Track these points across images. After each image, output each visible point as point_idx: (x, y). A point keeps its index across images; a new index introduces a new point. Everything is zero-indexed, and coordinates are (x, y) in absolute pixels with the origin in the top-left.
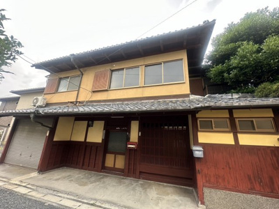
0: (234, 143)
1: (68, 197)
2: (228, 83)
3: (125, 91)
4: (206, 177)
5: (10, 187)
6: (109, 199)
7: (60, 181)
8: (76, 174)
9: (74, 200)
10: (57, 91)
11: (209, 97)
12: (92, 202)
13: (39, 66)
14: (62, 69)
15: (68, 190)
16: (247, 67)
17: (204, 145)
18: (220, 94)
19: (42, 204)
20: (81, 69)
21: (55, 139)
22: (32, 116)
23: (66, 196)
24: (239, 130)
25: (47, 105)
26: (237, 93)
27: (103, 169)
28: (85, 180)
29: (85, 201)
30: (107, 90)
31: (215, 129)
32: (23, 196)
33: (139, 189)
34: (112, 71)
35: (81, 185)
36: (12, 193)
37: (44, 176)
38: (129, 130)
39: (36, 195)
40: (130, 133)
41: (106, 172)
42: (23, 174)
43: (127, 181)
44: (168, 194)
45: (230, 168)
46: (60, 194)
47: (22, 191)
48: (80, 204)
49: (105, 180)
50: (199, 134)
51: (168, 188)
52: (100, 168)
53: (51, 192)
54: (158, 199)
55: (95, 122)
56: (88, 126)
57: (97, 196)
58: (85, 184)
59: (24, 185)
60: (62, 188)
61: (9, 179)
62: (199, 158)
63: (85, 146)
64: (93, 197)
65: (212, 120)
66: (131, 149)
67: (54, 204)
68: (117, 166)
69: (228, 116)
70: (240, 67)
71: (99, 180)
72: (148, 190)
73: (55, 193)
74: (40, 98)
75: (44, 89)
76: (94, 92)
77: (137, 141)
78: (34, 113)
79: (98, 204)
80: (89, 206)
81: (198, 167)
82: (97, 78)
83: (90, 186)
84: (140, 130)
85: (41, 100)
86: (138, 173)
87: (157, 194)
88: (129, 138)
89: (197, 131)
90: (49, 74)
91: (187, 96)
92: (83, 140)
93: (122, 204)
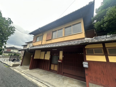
0: (106, 61)
1: (35, 78)
2: (104, 30)
3: (57, 39)
4: (90, 77)
5: (20, 73)
6: (48, 81)
7: (35, 73)
8: (40, 71)
9: (36, 80)
10: (36, 41)
11: (95, 38)
12: (41, 82)
13: (31, 34)
14: (37, 34)
15: (36, 76)
16: (112, 20)
17: (89, 62)
18: (100, 36)
19: (26, 79)
20: (43, 33)
21: (34, 58)
22: (27, 50)
23: (34, 78)
24: (108, 54)
25: (33, 46)
26: (110, 34)
27: (50, 70)
28: (42, 74)
29: (40, 81)
30: (51, 40)
31: (94, 54)
32: (23, 76)
33: (61, 79)
34: (53, 32)
35: (40, 75)
36: (20, 75)
37: (31, 71)
38: (59, 55)
39: (26, 76)
40: (59, 56)
41: (51, 72)
42: (25, 69)
43: (58, 76)
44: (73, 84)
45: (104, 74)
46: (33, 77)
47: (23, 74)
48: (38, 81)
49: (49, 74)
50: (87, 56)
51: (74, 81)
52: (49, 70)
53: (31, 76)
54: (68, 85)
55: (47, 52)
56: (45, 53)
57: (44, 80)
58: (42, 75)
59: (24, 73)
60: (34, 76)
61: (21, 71)
62: (86, 68)
63: (44, 61)
64: (43, 80)
65: (93, 49)
66: (59, 63)
67: (30, 80)
68: (55, 70)
69: (102, 47)
70: (109, 21)
71: (47, 74)
72: (65, 80)
73: (32, 77)
74: (31, 44)
75: (32, 41)
76: (47, 40)
77: (62, 59)
78: (27, 49)
79: (43, 83)
80: (40, 83)
81: (86, 72)
82: (47, 35)
83: (43, 76)
84: (63, 55)
85: (31, 45)
86: (62, 73)
87: (68, 83)
88: (59, 58)
89: (86, 55)
90: (34, 36)
91: (84, 38)
92: (43, 59)
93: (52, 84)
